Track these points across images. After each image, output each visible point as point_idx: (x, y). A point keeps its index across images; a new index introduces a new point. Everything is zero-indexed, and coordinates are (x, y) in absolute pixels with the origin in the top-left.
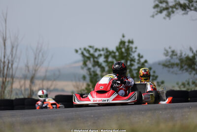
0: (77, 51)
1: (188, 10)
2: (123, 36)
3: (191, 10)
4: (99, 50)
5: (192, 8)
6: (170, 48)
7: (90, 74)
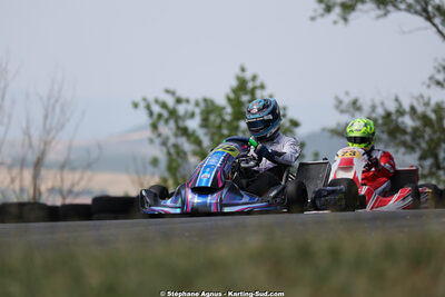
0: (136, 105)
1: (390, 8)
2: (243, 70)
3: (400, 9)
4: (188, 101)
5: (403, 6)
6: (347, 93)
7: (169, 154)
